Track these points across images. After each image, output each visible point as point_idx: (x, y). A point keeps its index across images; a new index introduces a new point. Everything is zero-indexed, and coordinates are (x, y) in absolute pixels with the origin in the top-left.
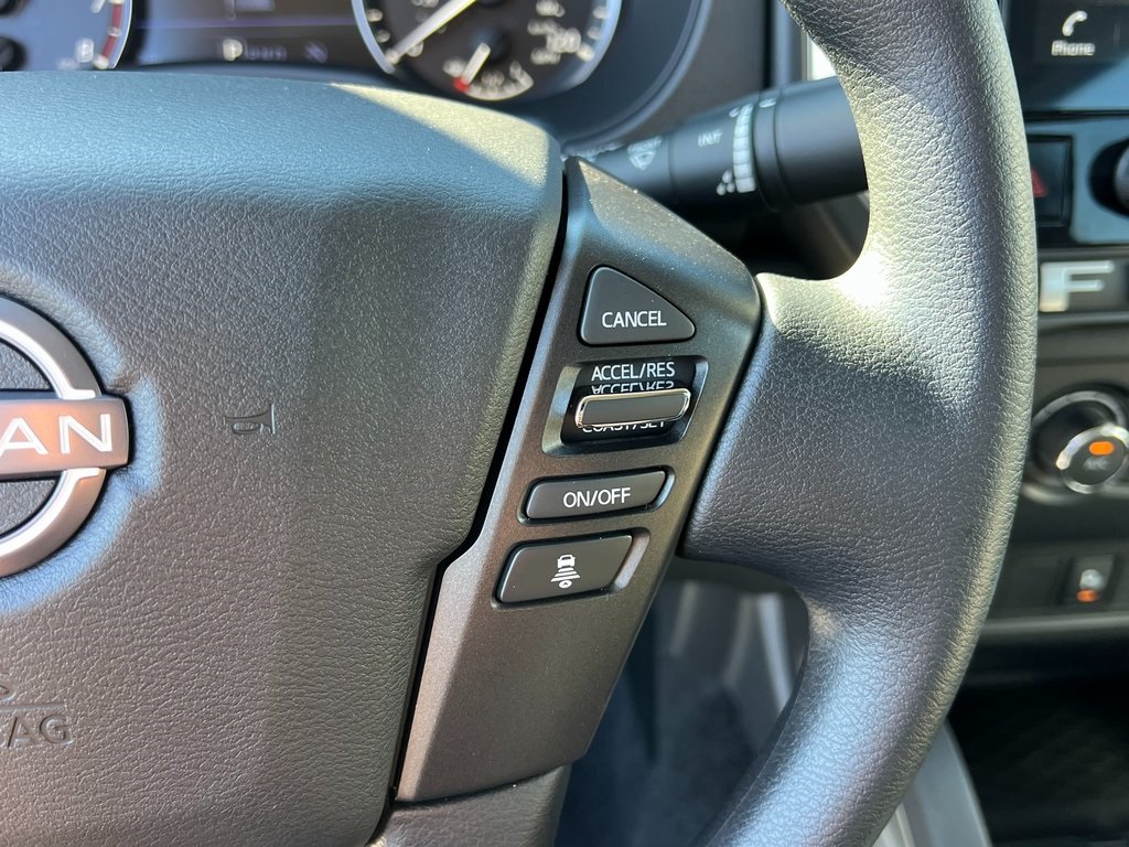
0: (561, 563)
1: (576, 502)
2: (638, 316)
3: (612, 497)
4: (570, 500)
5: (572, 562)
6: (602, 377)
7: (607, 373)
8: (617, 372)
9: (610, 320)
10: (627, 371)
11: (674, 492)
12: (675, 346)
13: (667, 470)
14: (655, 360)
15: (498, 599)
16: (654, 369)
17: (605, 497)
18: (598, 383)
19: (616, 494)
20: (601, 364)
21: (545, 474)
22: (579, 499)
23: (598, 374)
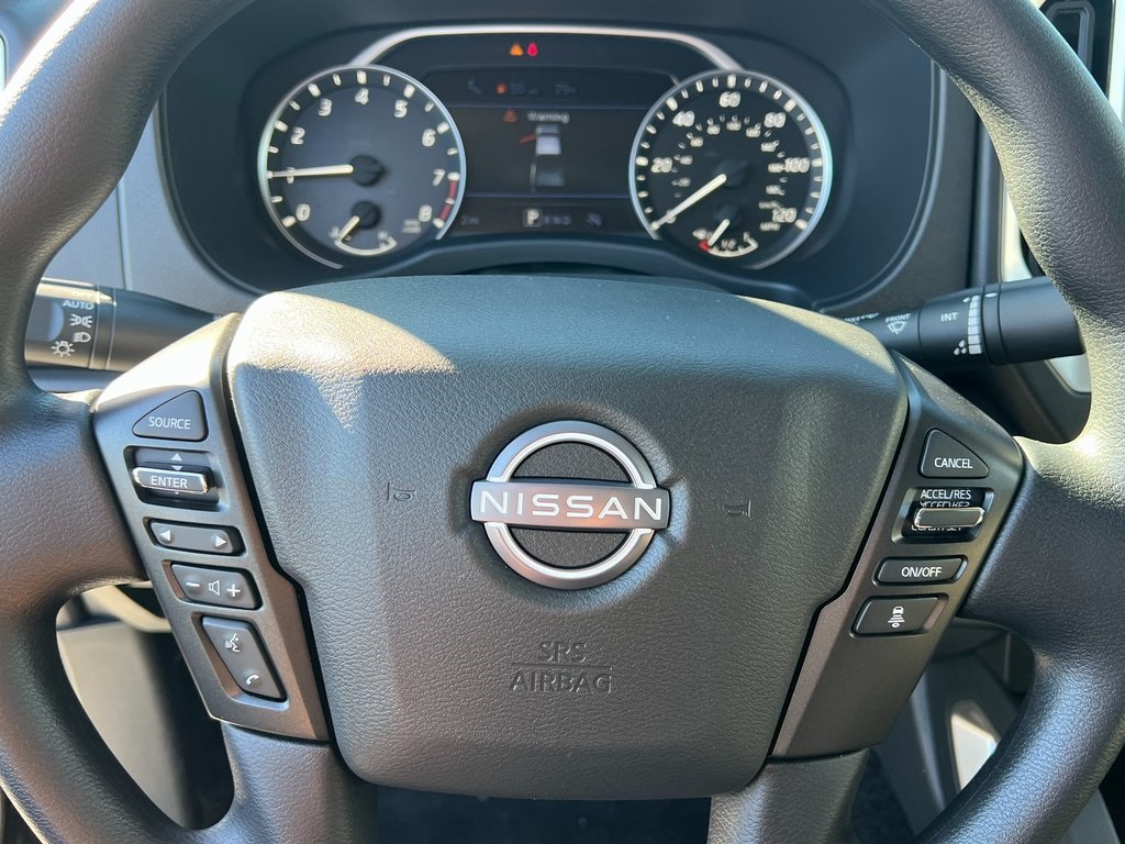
0: (895, 611)
1: (909, 574)
2: (956, 461)
3: (930, 572)
4: (906, 572)
5: (901, 611)
6: (927, 497)
7: (930, 494)
8: (937, 494)
9: (940, 462)
10: (942, 494)
11: (966, 571)
12: (976, 481)
13: (963, 558)
14: (960, 488)
15: (854, 631)
16: (958, 494)
17: (926, 572)
18: (924, 500)
19: (933, 571)
20: (926, 489)
21: (891, 555)
22: (911, 572)
23: (925, 494)
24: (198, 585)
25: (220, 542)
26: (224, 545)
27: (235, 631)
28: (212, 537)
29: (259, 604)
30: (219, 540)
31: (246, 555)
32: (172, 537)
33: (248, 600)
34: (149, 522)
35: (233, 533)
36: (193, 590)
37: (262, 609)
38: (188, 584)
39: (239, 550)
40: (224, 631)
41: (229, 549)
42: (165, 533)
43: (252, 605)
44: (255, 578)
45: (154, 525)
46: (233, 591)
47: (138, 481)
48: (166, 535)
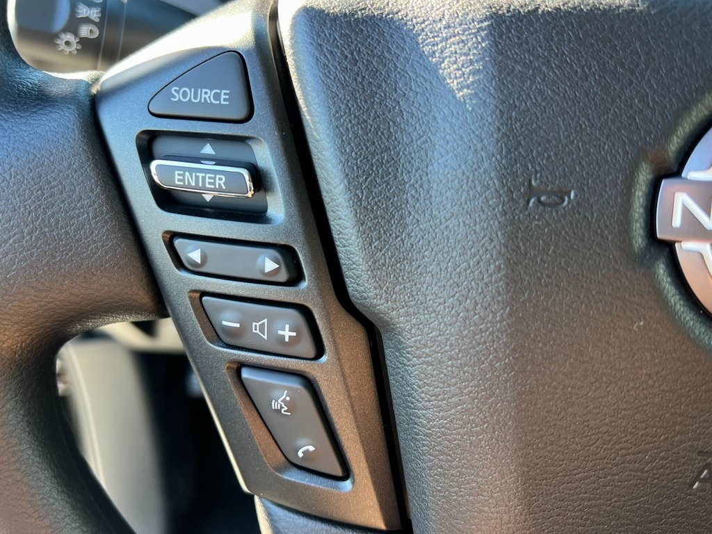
24: (238, 325)
25: (270, 266)
26: (276, 271)
27: (286, 388)
28: (259, 261)
29: (320, 352)
30: (269, 263)
31: (304, 285)
32: (204, 258)
33: (307, 347)
34: (171, 238)
35: (287, 253)
36: (230, 332)
37: (324, 359)
38: (224, 323)
39: (295, 278)
40: (270, 387)
41: (283, 276)
42: (193, 253)
43: (312, 354)
44: (316, 316)
45: (178, 243)
46: (287, 334)
47: (156, 178)
48: (196, 256)
